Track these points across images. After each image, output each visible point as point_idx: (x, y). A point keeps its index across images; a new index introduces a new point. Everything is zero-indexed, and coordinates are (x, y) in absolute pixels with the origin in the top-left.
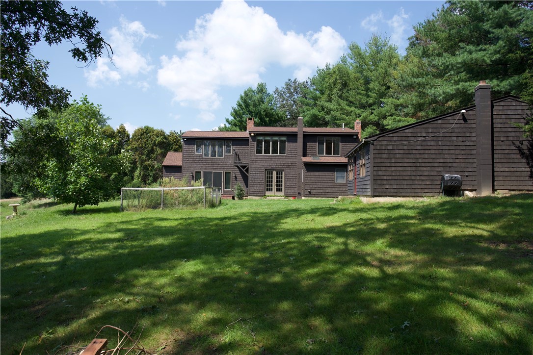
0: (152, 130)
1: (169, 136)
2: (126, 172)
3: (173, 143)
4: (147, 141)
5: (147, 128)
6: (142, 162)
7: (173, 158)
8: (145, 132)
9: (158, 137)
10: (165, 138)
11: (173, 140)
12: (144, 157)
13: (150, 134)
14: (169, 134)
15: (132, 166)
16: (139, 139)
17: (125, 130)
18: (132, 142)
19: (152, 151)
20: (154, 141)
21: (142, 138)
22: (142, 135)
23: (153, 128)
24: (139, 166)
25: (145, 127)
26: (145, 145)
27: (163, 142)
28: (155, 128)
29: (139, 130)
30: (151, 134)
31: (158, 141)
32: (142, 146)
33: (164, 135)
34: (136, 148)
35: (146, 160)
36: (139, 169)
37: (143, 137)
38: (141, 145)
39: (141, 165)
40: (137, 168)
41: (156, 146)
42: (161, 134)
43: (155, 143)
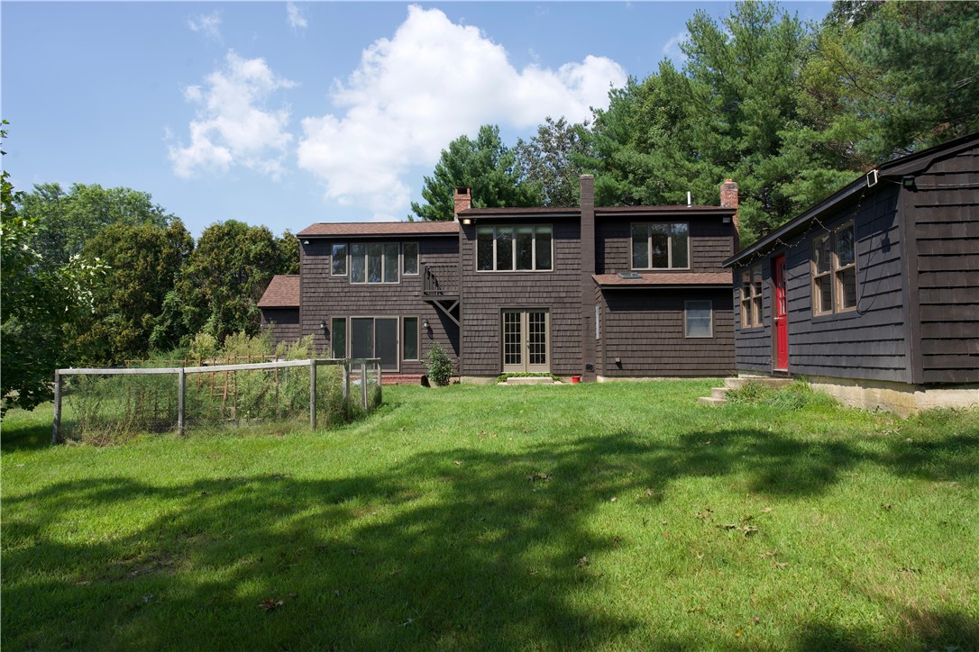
0: (243, 229)
1: (282, 241)
2: (184, 326)
3: (290, 258)
4: (232, 252)
5: (232, 224)
6: (221, 299)
7: (283, 290)
8: (228, 234)
9: (255, 243)
10: (272, 244)
11: (291, 250)
12: (224, 289)
13: (238, 237)
14: (282, 237)
15: (197, 310)
16: (212, 249)
17: (184, 230)
18: (195, 256)
19: (242, 276)
20: (247, 252)
21: (218, 248)
22: (220, 239)
23: (245, 225)
24: (215, 310)
25: (227, 223)
26: (227, 263)
27: (267, 254)
28: (250, 225)
29: (212, 229)
30: (240, 237)
31: (254, 252)
32: (219, 265)
33: (270, 240)
34: (204, 268)
35: (228, 297)
36: (213, 316)
37: (222, 243)
38: (216, 263)
39: (219, 308)
40: (209, 316)
41: (250, 263)
42: (265, 235)
43: (247, 257)
